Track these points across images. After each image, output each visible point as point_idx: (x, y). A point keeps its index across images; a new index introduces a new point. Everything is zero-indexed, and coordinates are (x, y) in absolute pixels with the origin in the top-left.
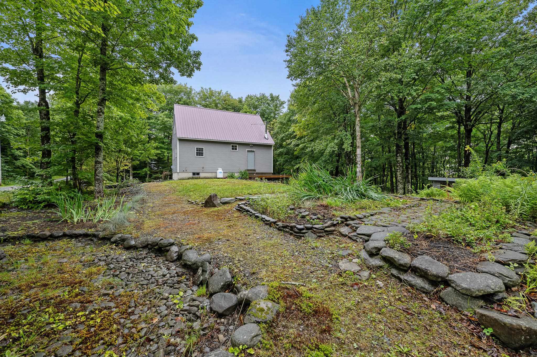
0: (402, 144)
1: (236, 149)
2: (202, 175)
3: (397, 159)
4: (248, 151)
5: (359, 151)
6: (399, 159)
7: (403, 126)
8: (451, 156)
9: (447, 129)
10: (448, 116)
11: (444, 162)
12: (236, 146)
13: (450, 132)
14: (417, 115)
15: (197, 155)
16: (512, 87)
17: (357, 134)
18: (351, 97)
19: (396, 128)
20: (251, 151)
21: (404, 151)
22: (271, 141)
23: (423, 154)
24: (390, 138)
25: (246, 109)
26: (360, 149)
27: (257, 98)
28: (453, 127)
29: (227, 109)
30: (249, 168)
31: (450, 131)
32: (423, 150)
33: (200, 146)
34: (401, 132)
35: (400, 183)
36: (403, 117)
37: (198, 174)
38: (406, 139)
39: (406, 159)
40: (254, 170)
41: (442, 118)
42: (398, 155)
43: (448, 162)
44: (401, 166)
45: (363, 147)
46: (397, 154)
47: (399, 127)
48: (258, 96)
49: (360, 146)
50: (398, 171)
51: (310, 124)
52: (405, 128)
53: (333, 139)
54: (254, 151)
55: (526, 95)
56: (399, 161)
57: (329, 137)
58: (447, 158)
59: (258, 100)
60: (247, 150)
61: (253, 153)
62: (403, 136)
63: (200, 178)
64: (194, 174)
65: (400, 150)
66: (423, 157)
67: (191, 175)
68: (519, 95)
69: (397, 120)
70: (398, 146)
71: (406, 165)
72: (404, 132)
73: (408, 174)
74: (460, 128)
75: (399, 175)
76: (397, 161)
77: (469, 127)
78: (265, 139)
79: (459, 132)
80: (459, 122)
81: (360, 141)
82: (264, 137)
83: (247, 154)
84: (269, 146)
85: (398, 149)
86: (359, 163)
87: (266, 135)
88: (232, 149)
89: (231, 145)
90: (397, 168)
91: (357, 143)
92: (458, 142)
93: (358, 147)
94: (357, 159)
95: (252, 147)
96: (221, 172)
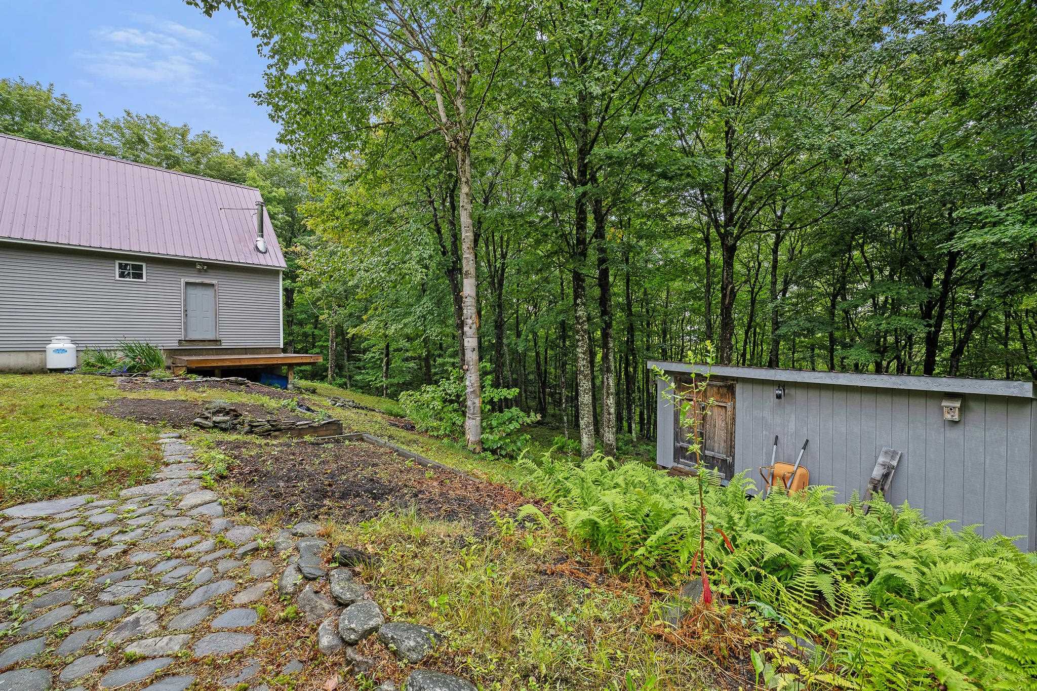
1: (140, 276)
3: (575, 310)
4: (187, 284)
5: (469, 287)
6: (581, 313)
8: (693, 311)
9: (688, 254)
11: (683, 321)
12: (140, 268)
13: (692, 261)
18: (444, 120)
20: (202, 285)
22: (276, 259)
25: (254, 180)
26: (473, 281)
28: (696, 252)
30: (193, 336)
31: (693, 258)
35: (585, 376)
38: (602, 262)
39: (602, 313)
40: (216, 341)
41: (679, 231)
42: (579, 301)
43: (690, 321)
44: (585, 331)
46: (575, 300)
49: (472, 271)
50: (580, 344)
54: (213, 285)
56: (580, 317)
58: (687, 314)
60: (183, 280)
61: (209, 292)
68: (845, 150)
70: (577, 277)
71: (602, 328)
73: (608, 350)
74: (708, 253)
75: (581, 355)
76: (576, 317)
77: (730, 241)
78: (255, 253)
79: (707, 260)
80: (707, 240)
81: (472, 257)
82: (252, 247)
83: (185, 293)
84: (270, 273)
85: (578, 284)
86: (469, 321)
87: (259, 239)
88: (122, 275)
89: (117, 262)
90: (577, 337)
91: (464, 262)
92: (705, 281)
93: (467, 273)
94: (465, 311)
95: (206, 271)
96: (64, 351)
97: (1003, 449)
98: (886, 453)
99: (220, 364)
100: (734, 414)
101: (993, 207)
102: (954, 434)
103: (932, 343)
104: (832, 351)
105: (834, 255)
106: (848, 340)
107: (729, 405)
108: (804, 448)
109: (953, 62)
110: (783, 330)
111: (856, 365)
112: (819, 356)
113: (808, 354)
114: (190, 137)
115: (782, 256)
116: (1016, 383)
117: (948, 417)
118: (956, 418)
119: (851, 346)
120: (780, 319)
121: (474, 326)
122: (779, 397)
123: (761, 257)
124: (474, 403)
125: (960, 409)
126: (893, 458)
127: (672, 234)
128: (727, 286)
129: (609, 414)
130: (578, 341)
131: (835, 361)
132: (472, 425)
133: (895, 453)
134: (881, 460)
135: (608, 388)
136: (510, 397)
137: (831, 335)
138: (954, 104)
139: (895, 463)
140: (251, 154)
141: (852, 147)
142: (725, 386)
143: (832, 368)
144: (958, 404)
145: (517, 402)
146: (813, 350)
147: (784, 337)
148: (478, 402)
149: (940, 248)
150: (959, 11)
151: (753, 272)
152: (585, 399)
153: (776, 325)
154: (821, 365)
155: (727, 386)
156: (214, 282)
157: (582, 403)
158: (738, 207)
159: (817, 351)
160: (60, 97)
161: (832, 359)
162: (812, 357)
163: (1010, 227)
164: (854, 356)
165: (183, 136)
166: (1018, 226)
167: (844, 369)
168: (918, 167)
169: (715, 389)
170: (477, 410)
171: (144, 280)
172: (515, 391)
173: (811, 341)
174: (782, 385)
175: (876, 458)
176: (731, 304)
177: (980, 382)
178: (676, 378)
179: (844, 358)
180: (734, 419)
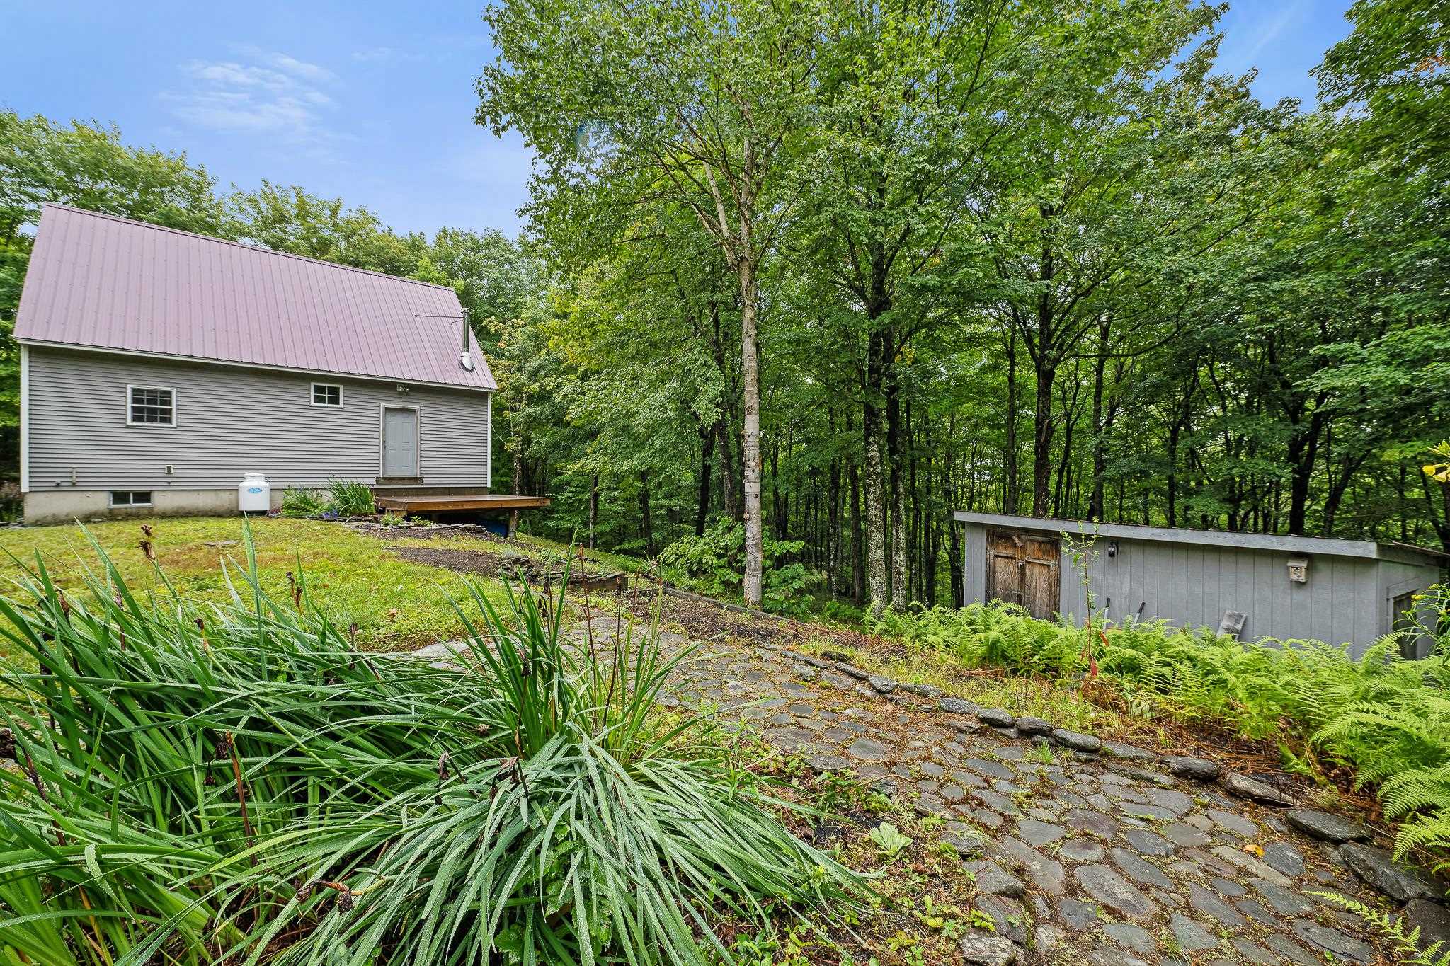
0: (882, 405)
1: (336, 401)
2: (161, 501)
3: (867, 450)
4: (387, 409)
5: (751, 425)
6: (873, 453)
7: (883, 346)
9: (985, 370)
10: (987, 337)
12: (336, 391)
13: (990, 379)
14: (924, 313)
15: (135, 419)
16: (1167, 251)
17: (746, 365)
18: (726, 234)
19: (864, 355)
20: (403, 410)
21: (886, 426)
22: (484, 379)
23: (928, 434)
24: (848, 382)
25: (427, 270)
26: (756, 417)
27: (475, 242)
28: (995, 368)
29: (357, 264)
30: (392, 473)
31: (991, 376)
32: (927, 423)
33: (153, 383)
34: (879, 368)
35: (877, 528)
36: (885, 317)
37: (144, 496)
38: (893, 390)
39: (893, 451)
40: (417, 479)
41: (973, 340)
42: (871, 439)
44: (878, 475)
45: (765, 409)
46: (866, 438)
47: (873, 351)
48: (478, 236)
49: (756, 406)
50: (872, 489)
51: (601, 322)
52: (889, 358)
53: (665, 377)
54: (414, 411)
55: (1204, 275)
56: (872, 458)
57: (650, 372)
59: (475, 247)
60: (383, 405)
61: (410, 420)
62: (885, 381)
63: (151, 514)
64: (120, 497)
65: (876, 424)
66: (929, 443)
67: (102, 502)
68: (1187, 275)
69: (866, 324)
70: (870, 411)
71: (892, 470)
72: (887, 369)
73: (898, 495)
74: (1012, 370)
75: (872, 503)
76: (867, 458)
77: (1047, 365)
78: (461, 371)
79: (1011, 379)
80: (1010, 354)
81: (756, 390)
82: (456, 363)
83: (385, 421)
84: (478, 396)
85: (870, 420)
86: (752, 464)
87: (465, 354)
88: (318, 399)
89: (313, 384)
90: (868, 481)
91: (747, 396)
92: (1006, 405)
93: (750, 409)
94: (747, 452)
95: (407, 394)
96: (259, 490)
97: (1350, 611)
98: (1230, 616)
99: (442, 508)
100: (1059, 574)
101: (1356, 345)
102: (1299, 596)
103: (1300, 490)
104: (1171, 499)
105: (1174, 377)
106: (1193, 484)
107: (1053, 563)
108: (1140, 612)
109: (1316, 167)
110: (1110, 472)
111: (1204, 518)
112: (1154, 503)
113: (1140, 500)
114: (342, 214)
115: (1109, 373)
116: (1360, 543)
117: (1294, 577)
118: (1303, 579)
119: (1196, 493)
120: (1105, 456)
121: (757, 469)
122: (1112, 554)
123: (1080, 376)
124: (754, 557)
125: (1307, 569)
126: (1237, 622)
127: (965, 345)
128: (1043, 421)
129: (899, 573)
130: (870, 486)
131: (1176, 510)
132: (752, 583)
133: (1239, 616)
134: (1225, 623)
135: (898, 542)
136: (794, 551)
137: (1170, 478)
138: (1317, 213)
139: (1239, 627)
140: (415, 234)
141: (1195, 272)
142: (1049, 542)
143: (1171, 523)
144: (1304, 565)
145: (802, 557)
146: (1146, 495)
147: (1111, 480)
148: (760, 555)
149: (1298, 386)
150: (1325, 100)
151: (1070, 395)
152: (877, 554)
153: (1101, 465)
154: (1158, 516)
155: (1052, 542)
156: (417, 407)
157: (873, 559)
158: (1058, 325)
159: (1151, 496)
160: (198, 169)
161: (1172, 509)
162: (1145, 504)
163: (1373, 369)
164: (1199, 506)
165: (334, 212)
166: (1381, 368)
167: (1187, 524)
168: (1273, 291)
169: (1036, 545)
170: (759, 566)
171: (341, 405)
172: (800, 544)
173: (1145, 484)
174: (1116, 541)
175: (1220, 622)
176: (1048, 441)
177: (1326, 541)
178: (988, 531)
179: (1187, 508)
180: (1058, 579)
